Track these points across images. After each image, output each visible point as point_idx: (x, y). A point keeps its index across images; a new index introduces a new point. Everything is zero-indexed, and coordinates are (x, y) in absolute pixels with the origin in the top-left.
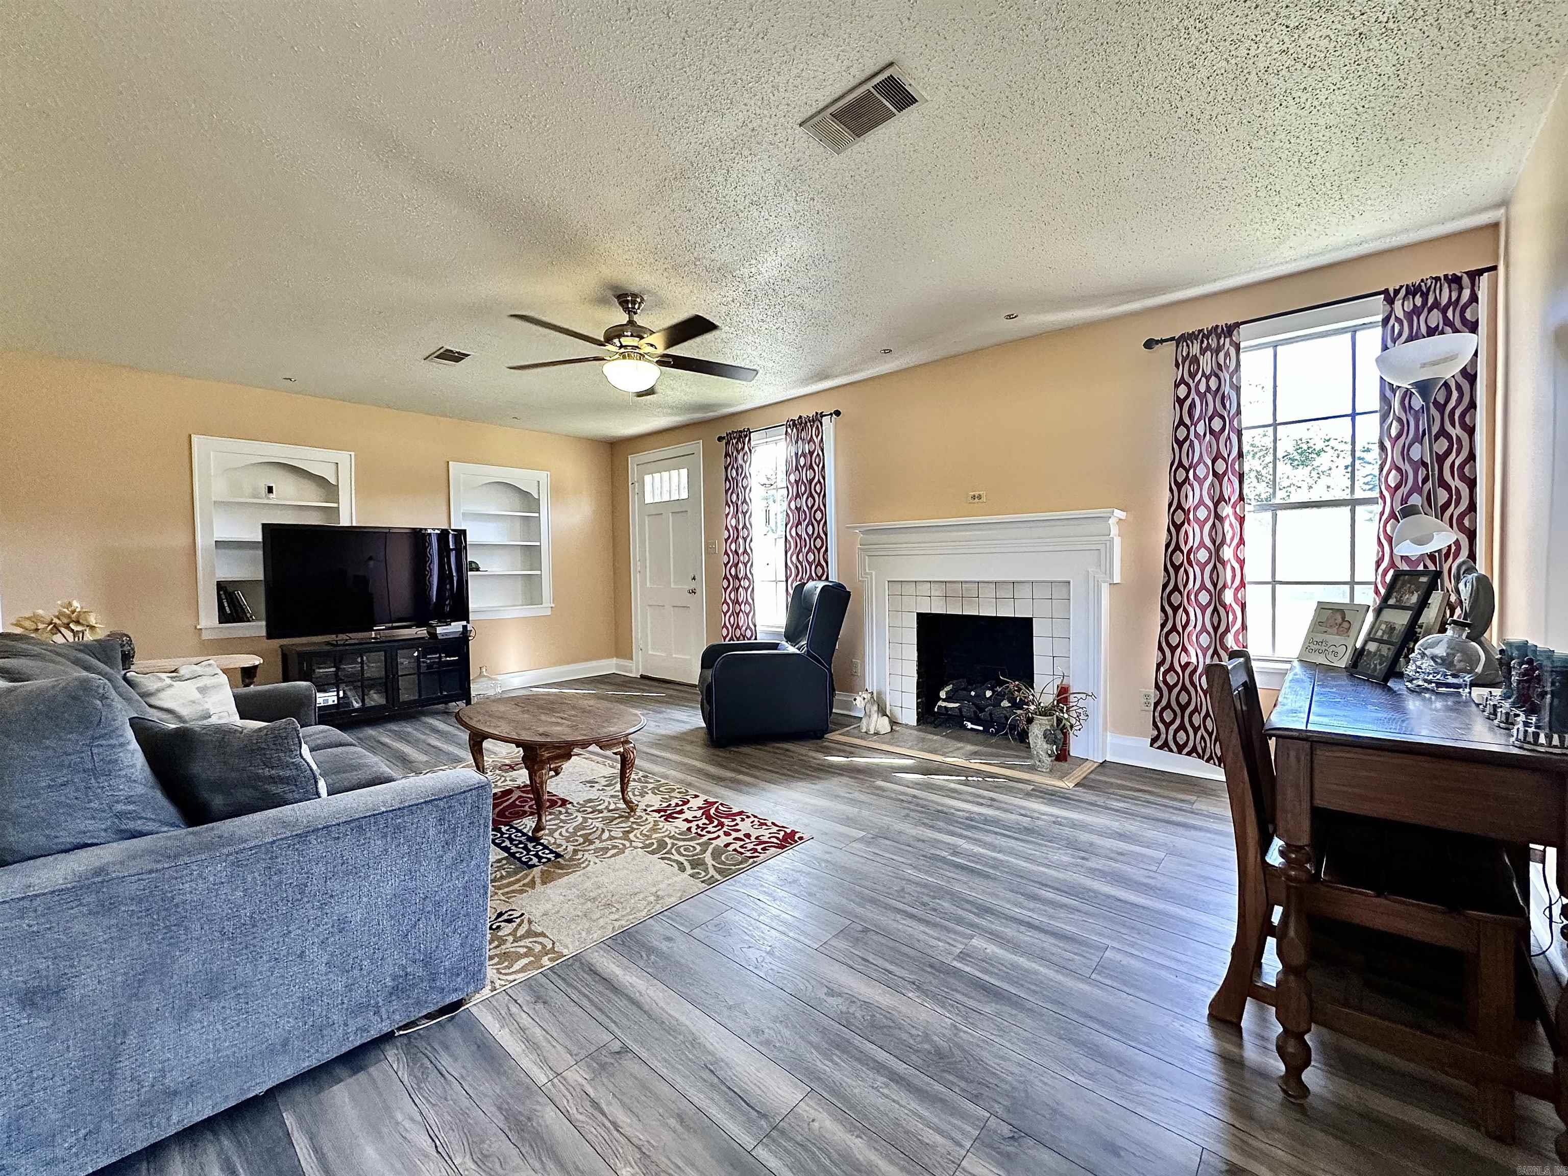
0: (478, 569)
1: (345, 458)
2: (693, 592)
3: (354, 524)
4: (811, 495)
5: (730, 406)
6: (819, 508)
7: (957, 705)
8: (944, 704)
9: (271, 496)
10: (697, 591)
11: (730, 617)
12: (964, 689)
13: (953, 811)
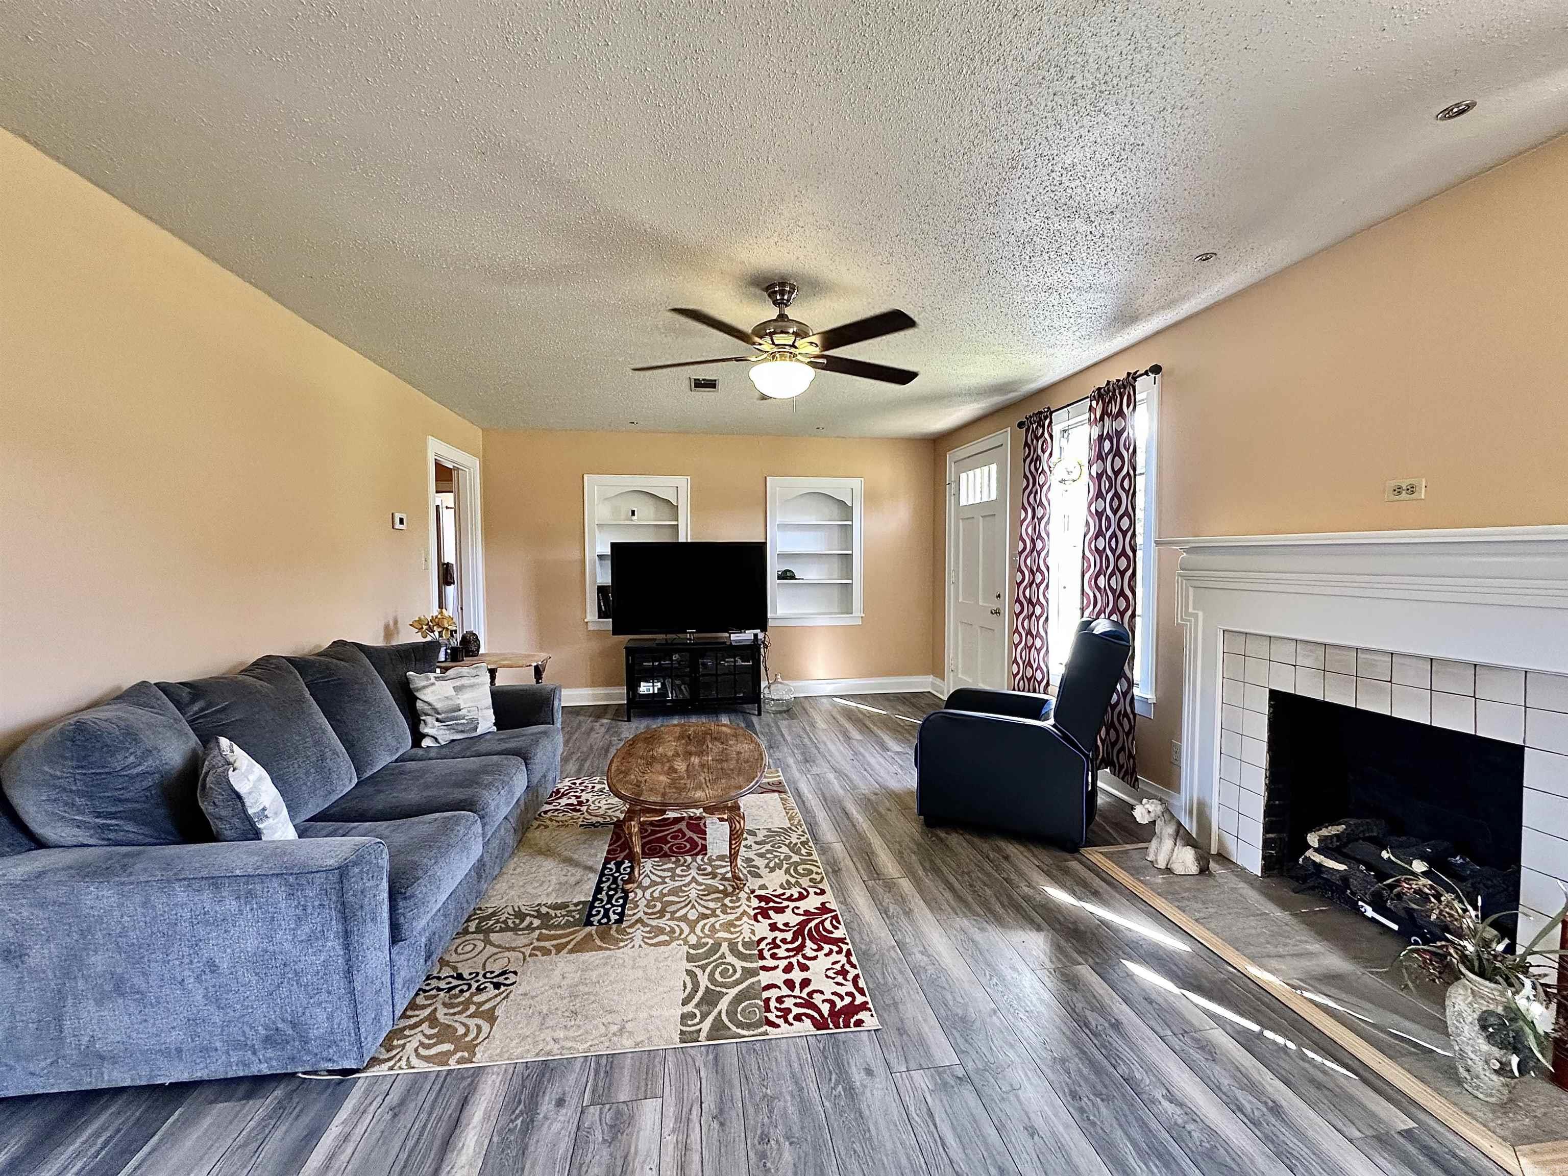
0: (793, 577)
1: (683, 482)
2: (997, 612)
3: (689, 541)
4: (1116, 495)
5: (1032, 381)
6: (1126, 513)
7: (1342, 867)
8: (1318, 858)
9: (635, 518)
10: (1002, 612)
11: (1022, 651)
12: (1371, 840)
13: (1158, 1094)
